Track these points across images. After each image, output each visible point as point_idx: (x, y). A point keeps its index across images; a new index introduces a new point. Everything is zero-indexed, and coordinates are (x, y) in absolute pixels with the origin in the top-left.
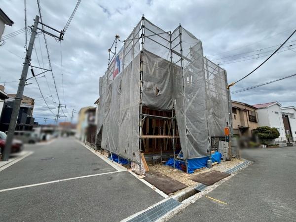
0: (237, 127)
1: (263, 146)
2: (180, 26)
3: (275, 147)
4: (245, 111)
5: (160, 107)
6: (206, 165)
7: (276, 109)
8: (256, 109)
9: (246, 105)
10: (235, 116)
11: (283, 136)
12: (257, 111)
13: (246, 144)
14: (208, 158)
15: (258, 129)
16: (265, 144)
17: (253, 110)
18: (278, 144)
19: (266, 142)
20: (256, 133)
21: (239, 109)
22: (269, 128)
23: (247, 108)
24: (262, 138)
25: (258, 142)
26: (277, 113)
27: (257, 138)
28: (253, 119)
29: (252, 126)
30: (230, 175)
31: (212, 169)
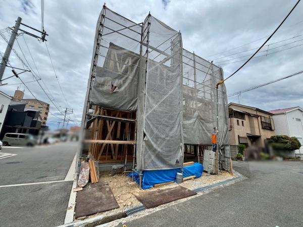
0: (245, 135)
1: (279, 158)
2: (150, 15)
3: (294, 160)
4: (257, 116)
5: (118, 107)
6: (175, 179)
7: (298, 115)
8: (272, 115)
9: (257, 110)
10: (243, 122)
12: (274, 117)
13: (255, 155)
14: (179, 170)
15: (272, 138)
16: (281, 157)
17: (267, 116)
18: (299, 157)
19: (283, 154)
20: (270, 142)
21: (249, 115)
22: (286, 138)
23: (259, 114)
24: (275, 149)
25: (272, 153)
26: (298, 120)
27: (271, 148)
28: (268, 127)
29: (266, 135)
30: (196, 194)
31: (181, 185)
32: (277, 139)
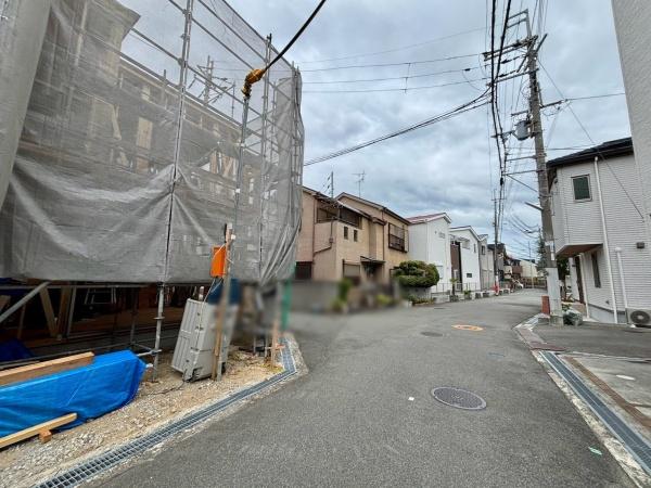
0: (357, 261)
1: (406, 302)
3: (427, 306)
4: (382, 223)
8: (407, 223)
9: (385, 211)
10: (355, 232)
11: (445, 284)
12: (410, 228)
13: (370, 300)
15: (402, 266)
16: (410, 300)
17: (400, 225)
18: (435, 299)
19: (413, 295)
20: (399, 273)
21: (369, 219)
22: (421, 265)
23: (387, 218)
25: (398, 293)
26: (442, 235)
27: (396, 285)
28: (398, 245)
29: (393, 260)
32: (407, 269)
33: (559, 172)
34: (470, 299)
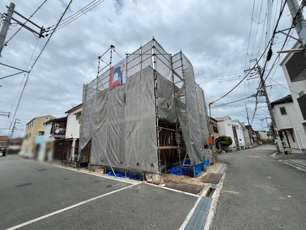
1: (223, 151)
2: (181, 52)
3: (230, 152)
4: (211, 123)
5: (170, 121)
6: (203, 170)
7: (228, 121)
8: (217, 121)
9: (212, 118)
11: (234, 144)
12: (218, 123)
14: (204, 163)
15: (220, 138)
16: (225, 150)
17: (215, 122)
18: (232, 150)
20: (219, 141)
22: (226, 137)
23: (212, 121)
24: (223, 145)
25: (220, 148)
26: (229, 125)
27: (220, 145)
28: (216, 130)
29: (216, 136)
30: (223, 175)
32: (223, 138)
33: (275, 106)
34: (244, 149)
